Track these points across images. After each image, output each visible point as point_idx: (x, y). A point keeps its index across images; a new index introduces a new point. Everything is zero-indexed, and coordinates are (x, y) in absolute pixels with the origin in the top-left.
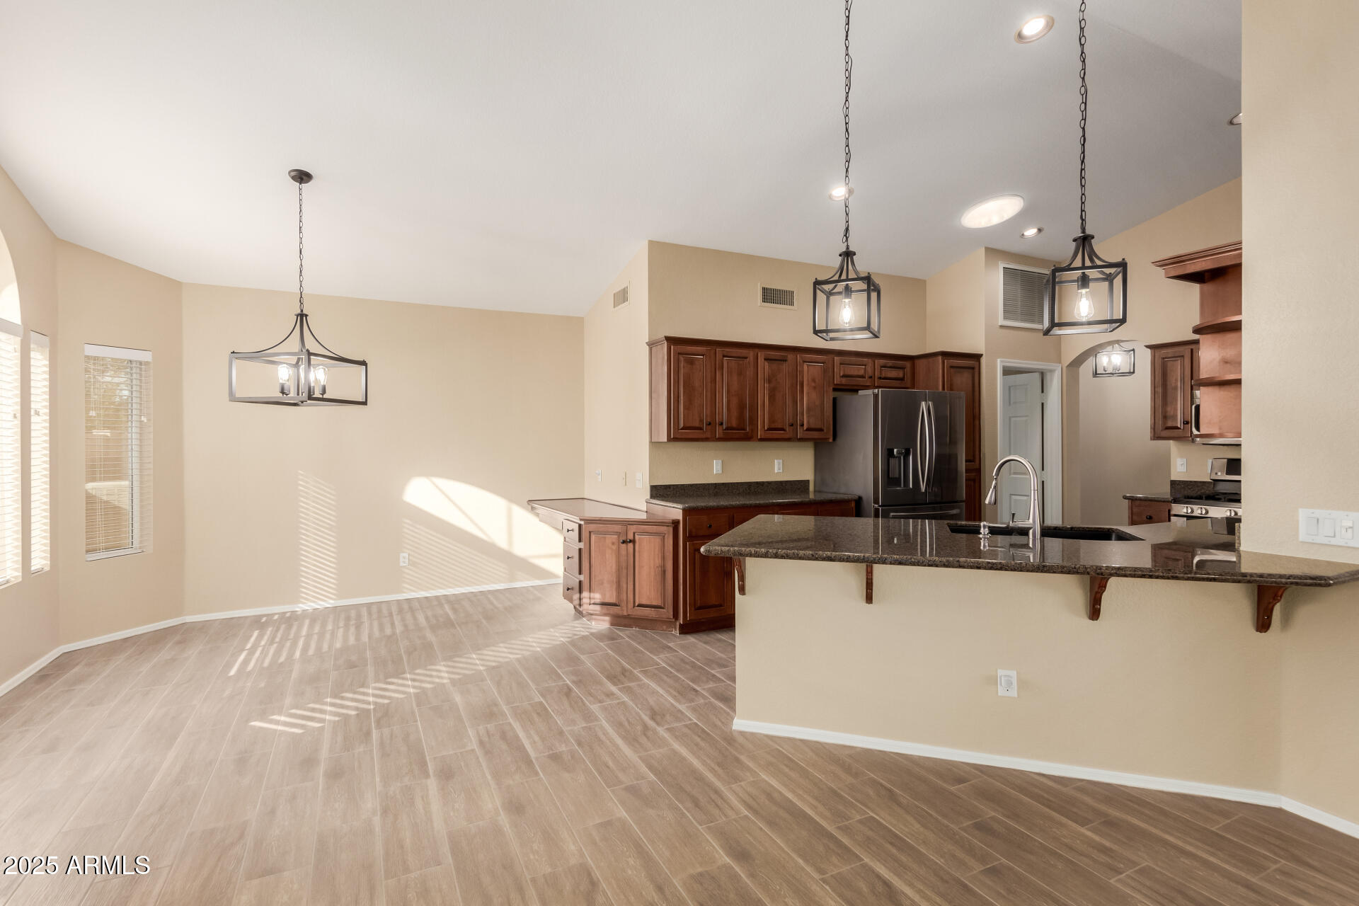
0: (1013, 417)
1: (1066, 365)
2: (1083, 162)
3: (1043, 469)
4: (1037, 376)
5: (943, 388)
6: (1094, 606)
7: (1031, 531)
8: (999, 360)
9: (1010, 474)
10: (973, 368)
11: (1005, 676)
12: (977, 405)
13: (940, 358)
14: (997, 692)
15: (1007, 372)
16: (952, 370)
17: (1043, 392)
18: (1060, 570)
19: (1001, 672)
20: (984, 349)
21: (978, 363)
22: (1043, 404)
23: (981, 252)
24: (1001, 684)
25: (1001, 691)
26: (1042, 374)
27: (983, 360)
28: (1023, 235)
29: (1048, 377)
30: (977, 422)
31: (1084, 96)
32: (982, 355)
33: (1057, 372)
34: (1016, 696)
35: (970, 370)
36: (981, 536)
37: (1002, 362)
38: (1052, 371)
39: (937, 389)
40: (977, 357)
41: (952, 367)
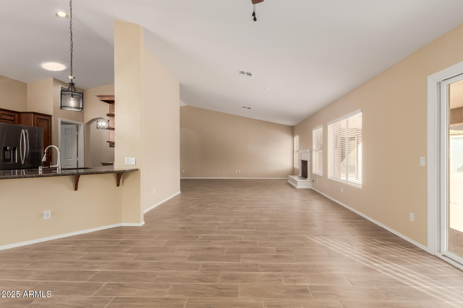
0: (67, 139)
1: (86, 123)
2: (71, 62)
3: (78, 157)
4: (75, 126)
5: (34, 126)
6: (76, 186)
7: (58, 168)
8: (59, 119)
9: (66, 159)
10: (48, 120)
11: (46, 213)
12: (50, 133)
13: (32, 114)
14: (44, 218)
15: (63, 123)
16: (38, 120)
17: (77, 131)
18: (61, 175)
19: (44, 212)
20: (53, 114)
21: (50, 118)
22: (77, 135)
23: (52, 79)
24: (45, 216)
25: (45, 218)
26: (77, 126)
27: (53, 118)
28: (68, 77)
29: (79, 126)
30: (50, 140)
31: (72, 44)
32: (52, 116)
33: (82, 125)
34: (50, 218)
35: (47, 121)
36: (39, 171)
37: (60, 119)
38: (80, 125)
39: (31, 125)
40: (50, 116)
41: (38, 118)
